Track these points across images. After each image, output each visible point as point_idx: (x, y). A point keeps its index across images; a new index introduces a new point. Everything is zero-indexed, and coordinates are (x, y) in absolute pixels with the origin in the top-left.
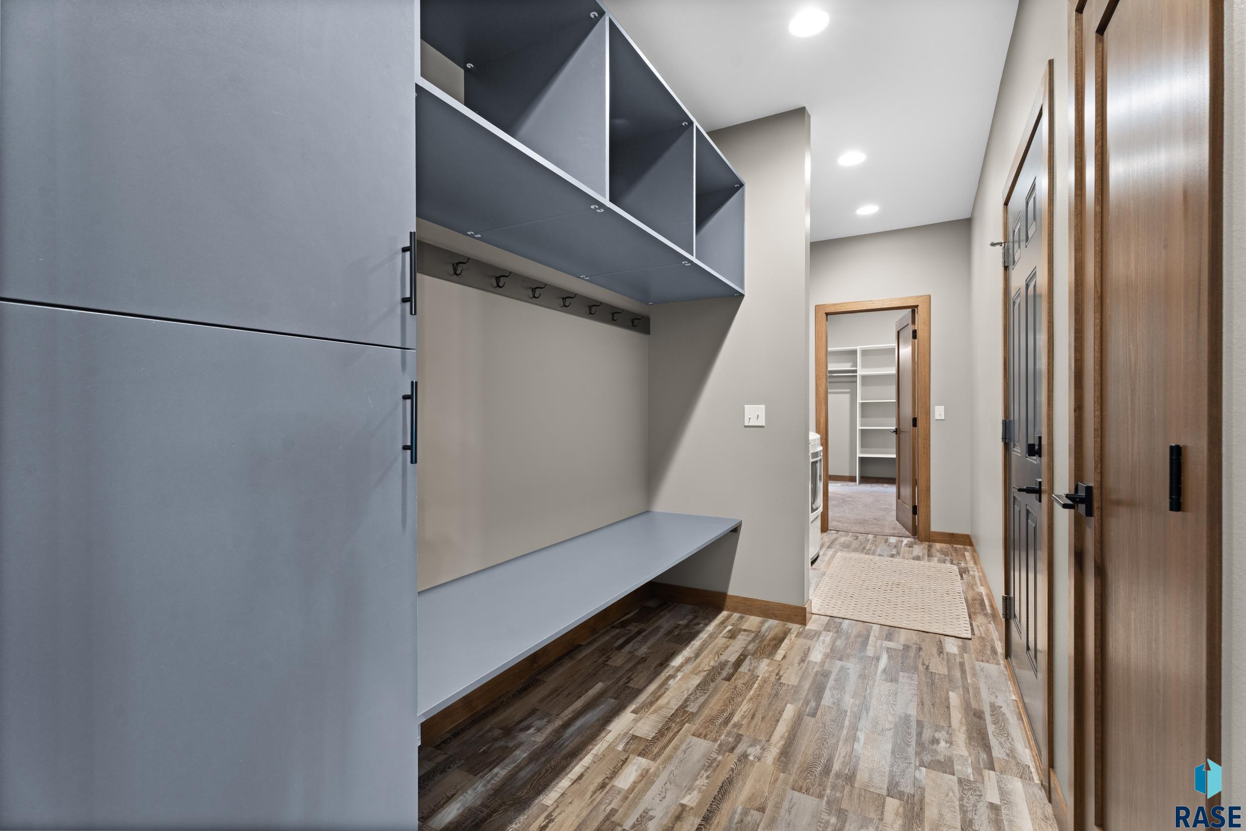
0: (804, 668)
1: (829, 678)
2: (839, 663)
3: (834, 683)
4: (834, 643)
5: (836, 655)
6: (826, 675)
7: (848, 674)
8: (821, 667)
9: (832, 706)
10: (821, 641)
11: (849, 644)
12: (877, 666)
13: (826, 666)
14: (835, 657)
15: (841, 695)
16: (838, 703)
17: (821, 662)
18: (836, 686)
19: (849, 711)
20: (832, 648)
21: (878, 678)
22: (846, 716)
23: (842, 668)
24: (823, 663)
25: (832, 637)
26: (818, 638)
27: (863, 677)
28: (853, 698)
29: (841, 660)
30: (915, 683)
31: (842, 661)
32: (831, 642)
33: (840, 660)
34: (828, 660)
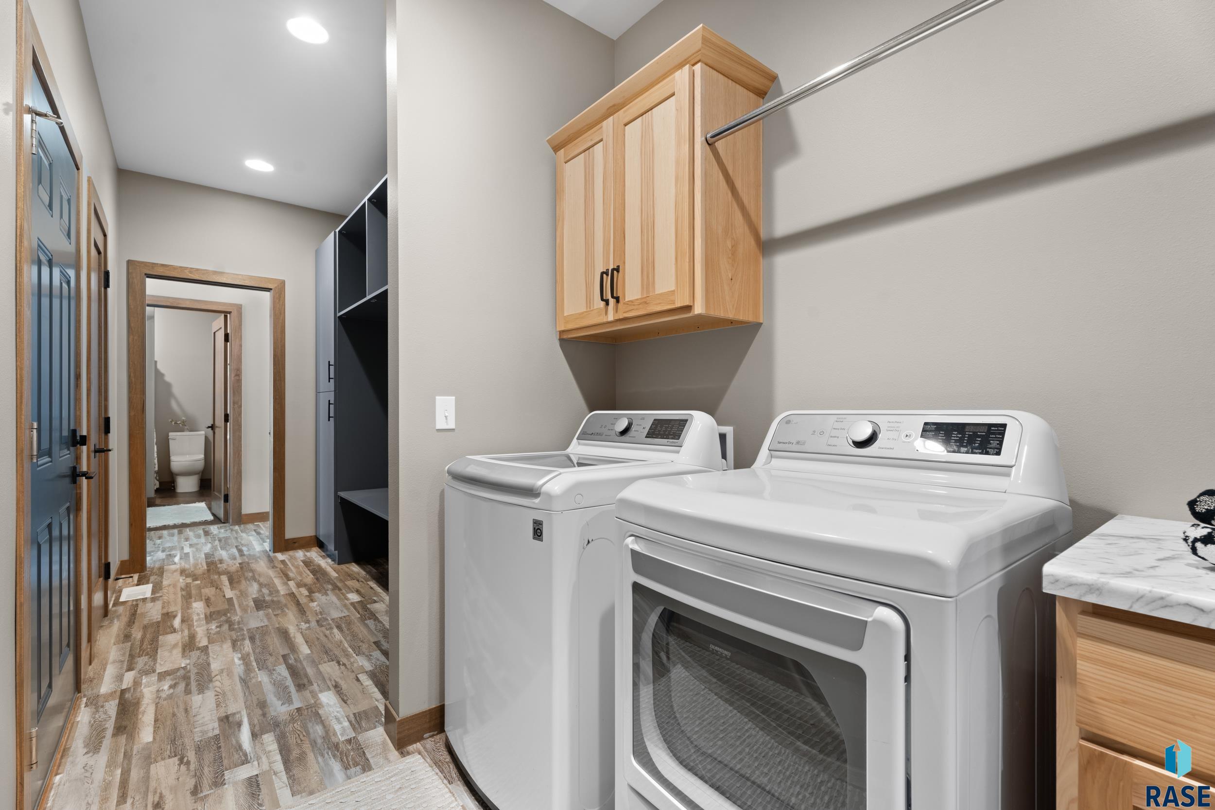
0: (328, 682)
1: (295, 685)
2: (297, 704)
3: (287, 684)
4: (324, 726)
5: (308, 712)
6: (300, 687)
7: (279, 699)
8: (312, 690)
9: (274, 668)
10: (342, 719)
11: (304, 736)
12: (252, 725)
13: (307, 693)
14: (308, 709)
15: (272, 679)
16: (271, 672)
17: (318, 696)
18: (283, 682)
19: (258, 672)
20: (321, 717)
21: (244, 713)
22: (258, 667)
23: (289, 701)
24: (314, 695)
25: (335, 734)
26: (350, 722)
27: (263, 705)
28: (260, 682)
29: (299, 710)
30: (197, 730)
31: (297, 709)
32: (330, 725)
33: (299, 708)
34: (313, 702)
